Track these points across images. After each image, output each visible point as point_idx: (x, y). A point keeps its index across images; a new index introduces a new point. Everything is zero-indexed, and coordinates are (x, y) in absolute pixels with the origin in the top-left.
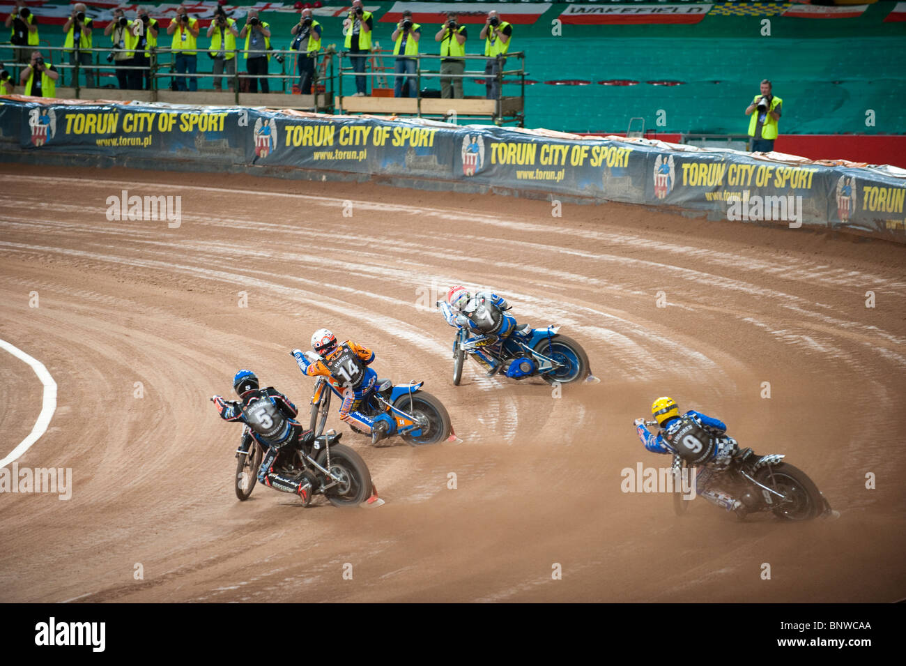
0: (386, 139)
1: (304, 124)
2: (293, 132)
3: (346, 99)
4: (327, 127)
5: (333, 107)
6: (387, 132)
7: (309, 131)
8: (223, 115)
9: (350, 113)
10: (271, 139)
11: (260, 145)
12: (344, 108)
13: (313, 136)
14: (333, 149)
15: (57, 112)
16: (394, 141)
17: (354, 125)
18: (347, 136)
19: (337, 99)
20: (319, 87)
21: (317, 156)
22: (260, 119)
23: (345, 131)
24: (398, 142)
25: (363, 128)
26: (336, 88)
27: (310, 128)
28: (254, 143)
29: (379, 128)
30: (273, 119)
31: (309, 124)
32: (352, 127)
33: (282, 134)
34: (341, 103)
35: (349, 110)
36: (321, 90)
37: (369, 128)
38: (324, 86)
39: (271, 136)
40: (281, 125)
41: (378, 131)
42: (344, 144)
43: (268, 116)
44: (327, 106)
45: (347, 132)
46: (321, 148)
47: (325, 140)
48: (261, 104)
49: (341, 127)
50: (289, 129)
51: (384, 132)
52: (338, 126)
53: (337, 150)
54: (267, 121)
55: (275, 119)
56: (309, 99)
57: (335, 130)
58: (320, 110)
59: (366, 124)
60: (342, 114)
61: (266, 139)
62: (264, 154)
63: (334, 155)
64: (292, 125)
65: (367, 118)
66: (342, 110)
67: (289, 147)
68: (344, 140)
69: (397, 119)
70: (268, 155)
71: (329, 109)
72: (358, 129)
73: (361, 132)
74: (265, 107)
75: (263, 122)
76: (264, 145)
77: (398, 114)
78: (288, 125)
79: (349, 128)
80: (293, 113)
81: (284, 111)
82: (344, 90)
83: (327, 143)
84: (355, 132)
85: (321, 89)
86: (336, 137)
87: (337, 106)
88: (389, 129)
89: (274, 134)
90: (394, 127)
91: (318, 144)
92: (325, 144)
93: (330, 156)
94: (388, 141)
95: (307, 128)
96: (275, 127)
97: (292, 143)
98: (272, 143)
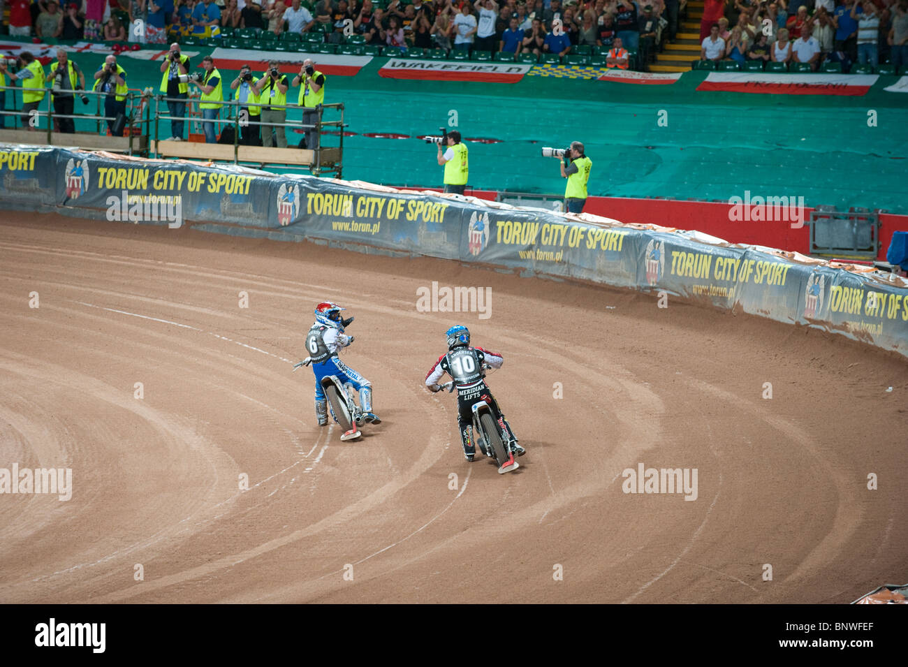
0: (202, 185)
1: (117, 166)
2: (105, 174)
3: (161, 144)
4: (141, 171)
5: (148, 150)
6: (203, 178)
7: (122, 173)
8: (34, 154)
9: (165, 158)
10: (83, 180)
11: (71, 186)
12: (160, 152)
13: (126, 179)
14: (146, 193)
16: (209, 187)
17: (169, 169)
18: (161, 180)
19: (152, 143)
20: (135, 129)
22: (72, 160)
23: (159, 175)
24: (214, 189)
25: (178, 173)
26: (152, 131)
27: (124, 171)
28: (66, 184)
29: (194, 173)
30: (85, 160)
31: (123, 166)
32: (167, 172)
33: (94, 176)
34: (156, 146)
35: (164, 155)
36: (135, 133)
37: (184, 173)
38: (140, 130)
39: (83, 177)
40: (94, 166)
41: (193, 177)
42: (158, 188)
43: (80, 157)
44: (142, 149)
45: (162, 176)
46: (135, 192)
47: (139, 184)
48: (74, 144)
49: (156, 171)
50: (102, 171)
51: (200, 178)
52: (153, 170)
53: (150, 194)
54: (79, 162)
55: (88, 161)
56: (123, 142)
57: (150, 174)
58: (135, 153)
59: (182, 169)
60: (157, 158)
61: (78, 181)
62: (75, 195)
64: (105, 167)
65: (183, 162)
66: (158, 154)
67: (101, 189)
68: (158, 184)
69: (213, 165)
70: (79, 197)
71: (144, 153)
72: (173, 173)
73: (176, 177)
74: (78, 148)
75: (75, 163)
76: (76, 186)
77: (215, 161)
78: (101, 167)
79: (164, 172)
80: (106, 155)
81: (98, 152)
82: (159, 134)
83: (141, 185)
84: (170, 176)
85: (137, 131)
86: (150, 180)
87: (152, 150)
88: (205, 175)
89: (86, 175)
90: (210, 173)
91: (131, 187)
92: (138, 187)
94: (204, 187)
95: (120, 171)
96: (87, 169)
97: (104, 185)
98: (84, 184)
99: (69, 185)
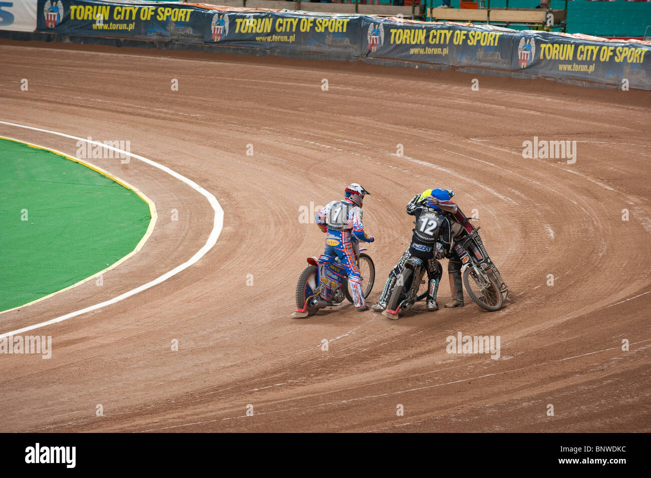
0: (463, 40)
1: (404, 28)
2: (395, 34)
3: (434, 10)
4: (421, 30)
5: (425, 16)
6: (464, 35)
7: (407, 33)
8: (346, 21)
9: (437, 20)
10: (380, 38)
11: (371, 43)
12: (434, 17)
13: (410, 37)
14: (424, 47)
15: (230, 18)
16: (469, 41)
17: (440, 29)
18: (435, 37)
19: (428, 10)
21: (412, 51)
22: (372, 24)
23: (433, 33)
24: (472, 42)
25: (447, 31)
26: (428, 2)
27: (408, 31)
28: (368, 41)
29: (458, 32)
30: (382, 24)
31: (408, 28)
32: (439, 31)
33: (388, 35)
34: (431, 12)
35: (437, 18)
36: (417, 3)
37: (451, 31)
39: (380, 36)
40: (388, 28)
41: (457, 34)
42: (433, 43)
43: (378, 22)
44: (421, 15)
45: (435, 34)
46: (416, 46)
48: (374, 12)
49: (431, 31)
50: (393, 31)
51: (462, 35)
52: (429, 30)
53: (427, 47)
54: (377, 26)
55: (384, 24)
56: (408, 9)
57: (427, 33)
58: (416, 18)
59: (449, 29)
60: (432, 21)
61: (376, 39)
62: (374, 49)
63: (425, 51)
64: (395, 28)
65: (450, 24)
66: (432, 18)
67: (392, 44)
68: (432, 40)
69: (472, 25)
70: (378, 50)
71: (423, 18)
72: (443, 32)
73: (445, 34)
74: (376, 15)
75: (374, 26)
76: (375, 43)
77: (473, 22)
78: (392, 28)
79: (437, 31)
81: (390, 18)
82: (433, 3)
83: (420, 41)
84: (441, 34)
86: (427, 37)
87: (429, 15)
88: (466, 32)
89: (382, 34)
90: (470, 31)
91: (413, 43)
92: (419, 43)
93: (422, 51)
94: (465, 41)
95: (406, 31)
96: (383, 30)
97: (395, 41)
98: (380, 41)
99: (370, 42)
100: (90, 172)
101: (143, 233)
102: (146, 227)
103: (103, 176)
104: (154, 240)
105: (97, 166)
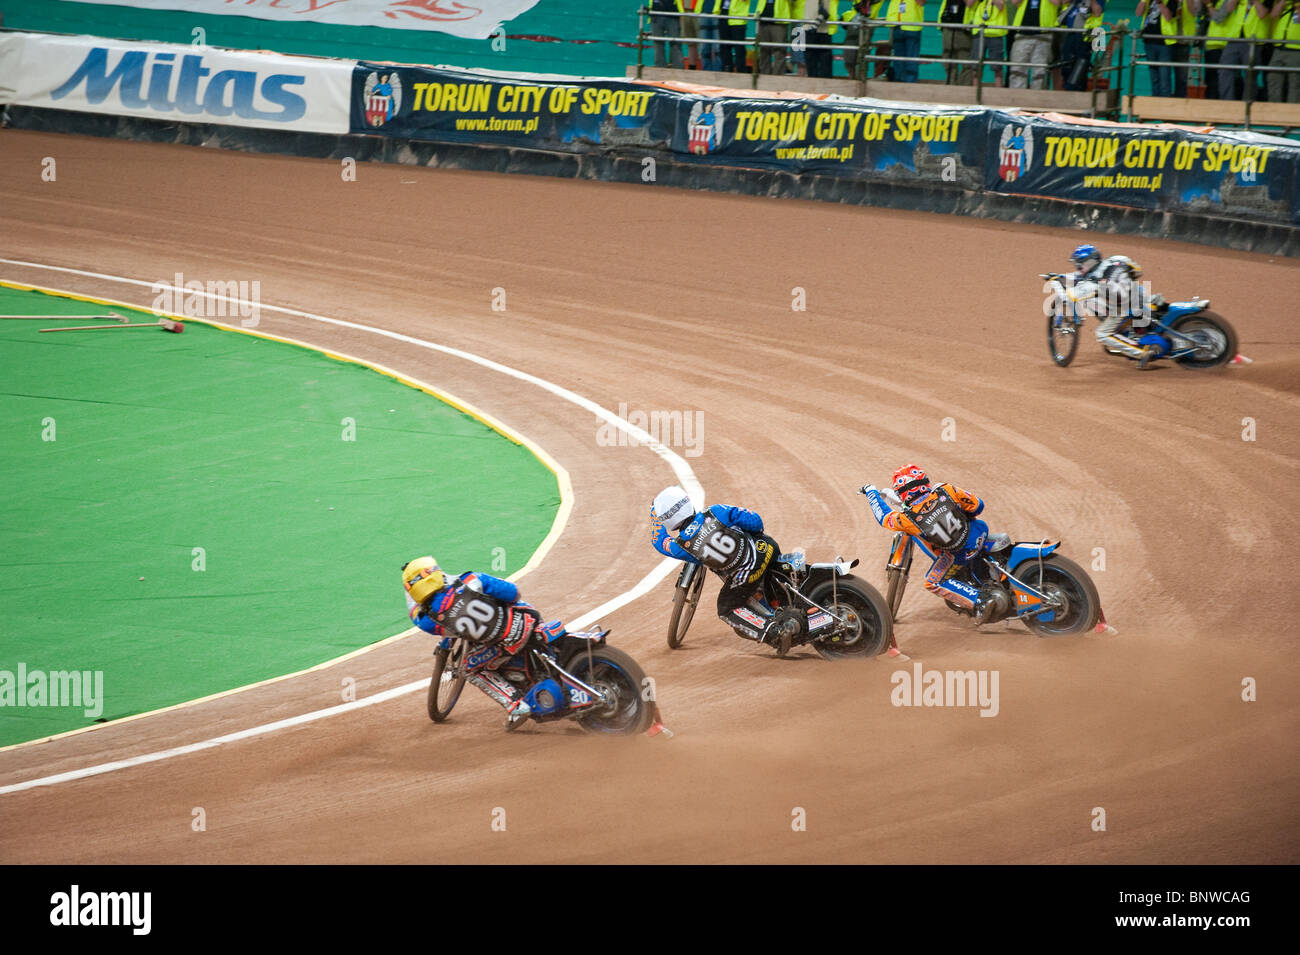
0: (1195, 160)
1: (1073, 135)
2: (1056, 146)
3: (1139, 101)
4: (1108, 141)
5: (1118, 111)
6: (1198, 150)
7: (1080, 145)
8: (957, 119)
9: (1143, 121)
10: (1024, 155)
11: (1007, 163)
12: (1135, 113)
13: (1085, 153)
14: (1113, 173)
15: (727, 109)
16: (1206, 163)
17: (1148, 137)
18: (1136, 153)
19: (1125, 100)
20: (1100, 81)
21: (1089, 182)
22: (1010, 126)
23: (1134, 147)
24: (1212, 166)
25: (1161, 143)
26: (1125, 83)
27: (1083, 141)
29: (1185, 144)
30: (1029, 126)
31: (1081, 134)
32: (1145, 142)
33: (1040, 148)
34: (1131, 105)
35: (1142, 117)
36: (1102, 85)
37: (1171, 143)
38: (1107, 81)
39: (1024, 151)
40: (1041, 135)
41: (1183, 149)
42: (1131, 165)
43: (1021, 121)
44: (1110, 109)
45: (1137, 148)
46: (1096, 171)
47: (1103, 159)
48: (1013, 103)
49: (1128, 141)
50: (1051, 141)
51: (1193, 150)
52: (1124, 139)
53: (1119, 175)
54: (1019, 129)
55: (1033, 127)
56: (1083, 98)
57: (1120, 146)
58: (1099, 115)
59: (1166, 137)
60: (1132, 122)
61: (1017, 156)
62: (1011, 176)
63: (1114, 181)
64: (1056, 136)
65: (1165, 128)
66: (1133, 116)
67: (1048, 167)
68: (1131, 160)
69: (1213, 132)
70: (1018, 179)
71: (1112, 114)
72: (1154, 144)
73: (1158, 148)
74: (1018, 108)
75: (1014, 131)
76: (1013, 163)
77: (1216, 125)
78: (1050, 135)
79: (1141, 142)
80: (1056, 118)
81: (1046, 114)
82: (1136, 86)
83: (1106, 163)
84: (1149, 148)
85: (1105, 84)
86: (1120, 155)
87: (1125, 110)
88: (1200, 145)
89: (1029, 148)
90: (1208, 143)
91: (1091, 165)
92: (1102, 165)
93: (1108, 182)
94: (1198, 163)
95: (1078, 141)
96: (1031, 138)
97: (1054, 162)
98: (1024, 161)
99: (1004, 161)
100: (444, 410)
101: (545, 532)
102: (551, 520)
103: (469, 418)
104: (566, 544)
105: (459, 396)
